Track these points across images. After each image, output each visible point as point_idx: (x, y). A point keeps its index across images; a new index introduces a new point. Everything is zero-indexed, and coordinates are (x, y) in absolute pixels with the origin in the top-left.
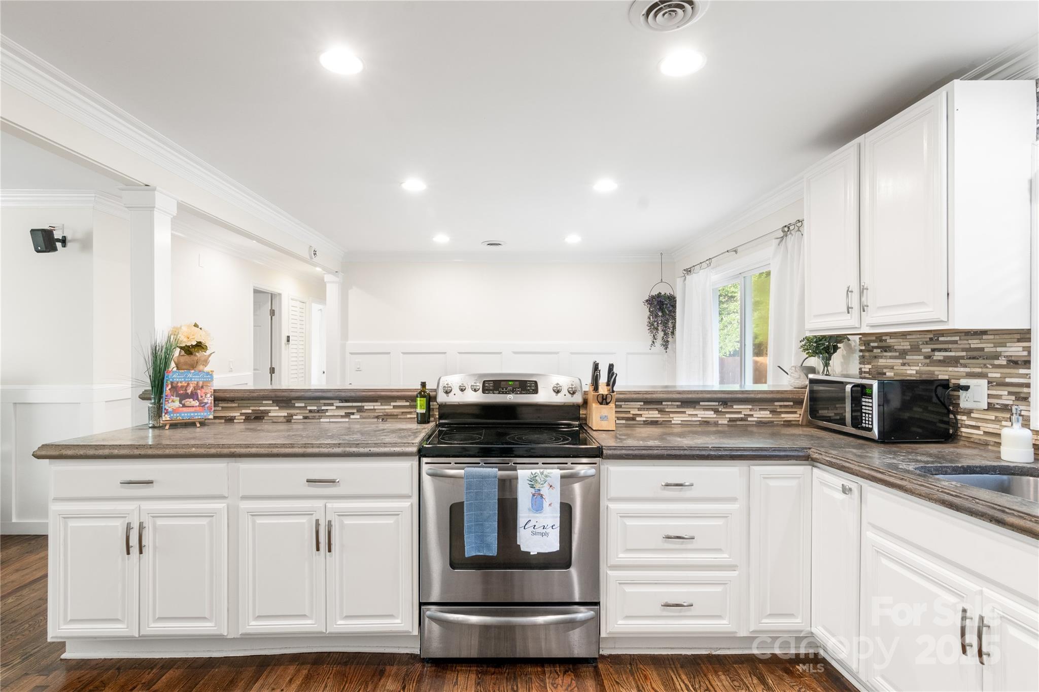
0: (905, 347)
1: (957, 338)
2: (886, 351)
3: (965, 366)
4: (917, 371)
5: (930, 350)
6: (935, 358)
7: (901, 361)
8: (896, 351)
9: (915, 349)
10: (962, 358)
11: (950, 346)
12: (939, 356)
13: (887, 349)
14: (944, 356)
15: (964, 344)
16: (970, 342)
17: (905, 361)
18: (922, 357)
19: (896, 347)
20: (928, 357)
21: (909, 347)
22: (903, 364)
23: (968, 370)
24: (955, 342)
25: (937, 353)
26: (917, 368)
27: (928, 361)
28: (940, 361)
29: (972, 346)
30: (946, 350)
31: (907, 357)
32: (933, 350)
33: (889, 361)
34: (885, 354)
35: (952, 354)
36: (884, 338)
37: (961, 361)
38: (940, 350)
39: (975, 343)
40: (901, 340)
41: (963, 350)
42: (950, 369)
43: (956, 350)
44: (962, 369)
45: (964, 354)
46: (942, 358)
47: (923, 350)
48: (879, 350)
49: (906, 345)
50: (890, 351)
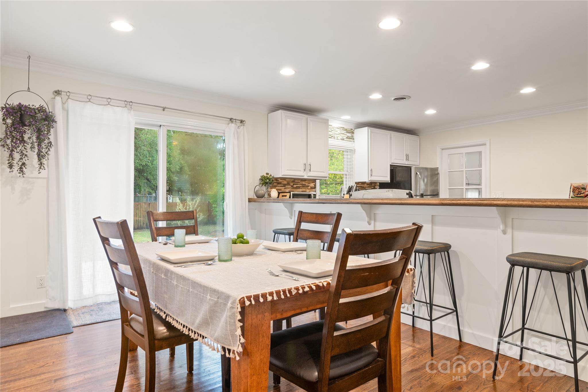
0: (286, 183)
1: (300, 181)
2: (279, 184)
3: (301, 189)
4: (289, 191)
5: (293, 184)
6: (294, 187)
7: (284, 188)
8: (283, 184)
9: (288, 184)
10: (301, 187)
11: (298, 183)
12: (295, 186)
13: (280, 183)
14: (296, 186)
15: (301, 183)
16: (303, 182)
17: (285, 188)
18: (290, 186)
19: (282, 183)
20: (292, 186)
21: (287, 183)
22: (285, 189)
23: (302, 190)
24: (299, 182)
25: (295, 185)
26: (289, 190)
27: (292, 188)
28: (295, 188)
29: (303, 184)
30: (297, 184)
31: (286, 186)
32: (294, 184)
33: (280, 187)
34: (279, 185)
35: (298, 185)
36: (278, 179)
37: (301, 188)
38: (295, 184)
39: (304, 183)
40: (284, 181)
41: (301, 184)
42: (298, 190)
43: (299, 185)
44: (301, 190)
45: (301, 186)
46: (296, 187)
47: (291, 184)
48: (276, 184)
49: (285, 182)
50: (280, 184)
